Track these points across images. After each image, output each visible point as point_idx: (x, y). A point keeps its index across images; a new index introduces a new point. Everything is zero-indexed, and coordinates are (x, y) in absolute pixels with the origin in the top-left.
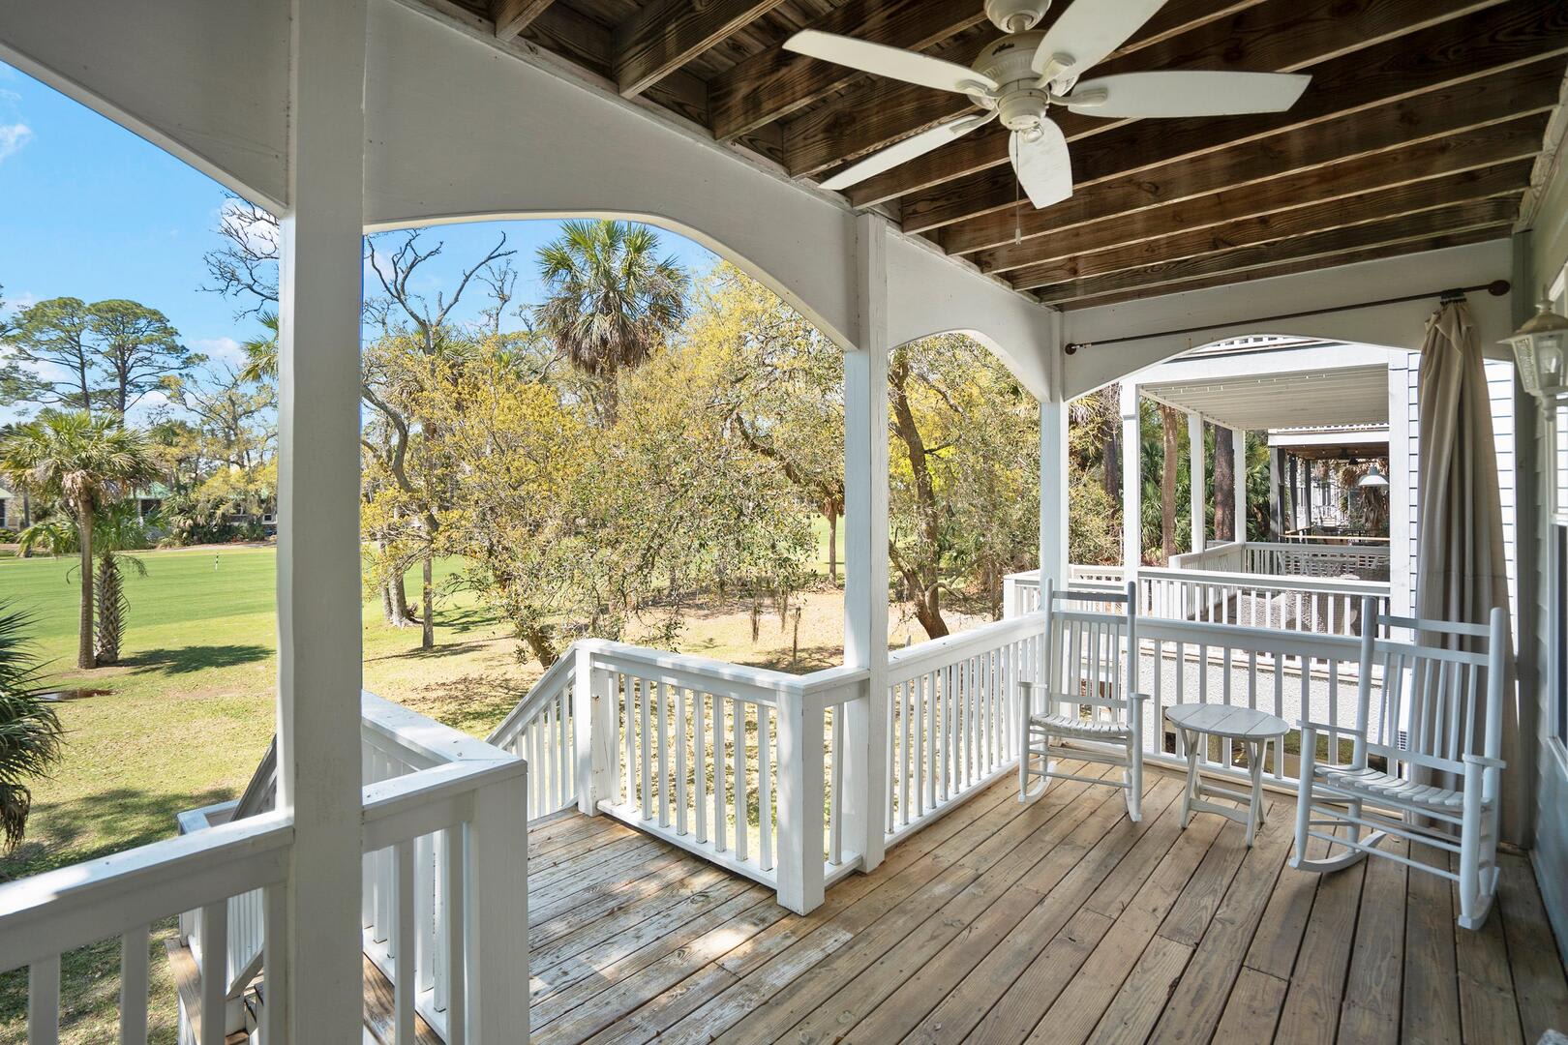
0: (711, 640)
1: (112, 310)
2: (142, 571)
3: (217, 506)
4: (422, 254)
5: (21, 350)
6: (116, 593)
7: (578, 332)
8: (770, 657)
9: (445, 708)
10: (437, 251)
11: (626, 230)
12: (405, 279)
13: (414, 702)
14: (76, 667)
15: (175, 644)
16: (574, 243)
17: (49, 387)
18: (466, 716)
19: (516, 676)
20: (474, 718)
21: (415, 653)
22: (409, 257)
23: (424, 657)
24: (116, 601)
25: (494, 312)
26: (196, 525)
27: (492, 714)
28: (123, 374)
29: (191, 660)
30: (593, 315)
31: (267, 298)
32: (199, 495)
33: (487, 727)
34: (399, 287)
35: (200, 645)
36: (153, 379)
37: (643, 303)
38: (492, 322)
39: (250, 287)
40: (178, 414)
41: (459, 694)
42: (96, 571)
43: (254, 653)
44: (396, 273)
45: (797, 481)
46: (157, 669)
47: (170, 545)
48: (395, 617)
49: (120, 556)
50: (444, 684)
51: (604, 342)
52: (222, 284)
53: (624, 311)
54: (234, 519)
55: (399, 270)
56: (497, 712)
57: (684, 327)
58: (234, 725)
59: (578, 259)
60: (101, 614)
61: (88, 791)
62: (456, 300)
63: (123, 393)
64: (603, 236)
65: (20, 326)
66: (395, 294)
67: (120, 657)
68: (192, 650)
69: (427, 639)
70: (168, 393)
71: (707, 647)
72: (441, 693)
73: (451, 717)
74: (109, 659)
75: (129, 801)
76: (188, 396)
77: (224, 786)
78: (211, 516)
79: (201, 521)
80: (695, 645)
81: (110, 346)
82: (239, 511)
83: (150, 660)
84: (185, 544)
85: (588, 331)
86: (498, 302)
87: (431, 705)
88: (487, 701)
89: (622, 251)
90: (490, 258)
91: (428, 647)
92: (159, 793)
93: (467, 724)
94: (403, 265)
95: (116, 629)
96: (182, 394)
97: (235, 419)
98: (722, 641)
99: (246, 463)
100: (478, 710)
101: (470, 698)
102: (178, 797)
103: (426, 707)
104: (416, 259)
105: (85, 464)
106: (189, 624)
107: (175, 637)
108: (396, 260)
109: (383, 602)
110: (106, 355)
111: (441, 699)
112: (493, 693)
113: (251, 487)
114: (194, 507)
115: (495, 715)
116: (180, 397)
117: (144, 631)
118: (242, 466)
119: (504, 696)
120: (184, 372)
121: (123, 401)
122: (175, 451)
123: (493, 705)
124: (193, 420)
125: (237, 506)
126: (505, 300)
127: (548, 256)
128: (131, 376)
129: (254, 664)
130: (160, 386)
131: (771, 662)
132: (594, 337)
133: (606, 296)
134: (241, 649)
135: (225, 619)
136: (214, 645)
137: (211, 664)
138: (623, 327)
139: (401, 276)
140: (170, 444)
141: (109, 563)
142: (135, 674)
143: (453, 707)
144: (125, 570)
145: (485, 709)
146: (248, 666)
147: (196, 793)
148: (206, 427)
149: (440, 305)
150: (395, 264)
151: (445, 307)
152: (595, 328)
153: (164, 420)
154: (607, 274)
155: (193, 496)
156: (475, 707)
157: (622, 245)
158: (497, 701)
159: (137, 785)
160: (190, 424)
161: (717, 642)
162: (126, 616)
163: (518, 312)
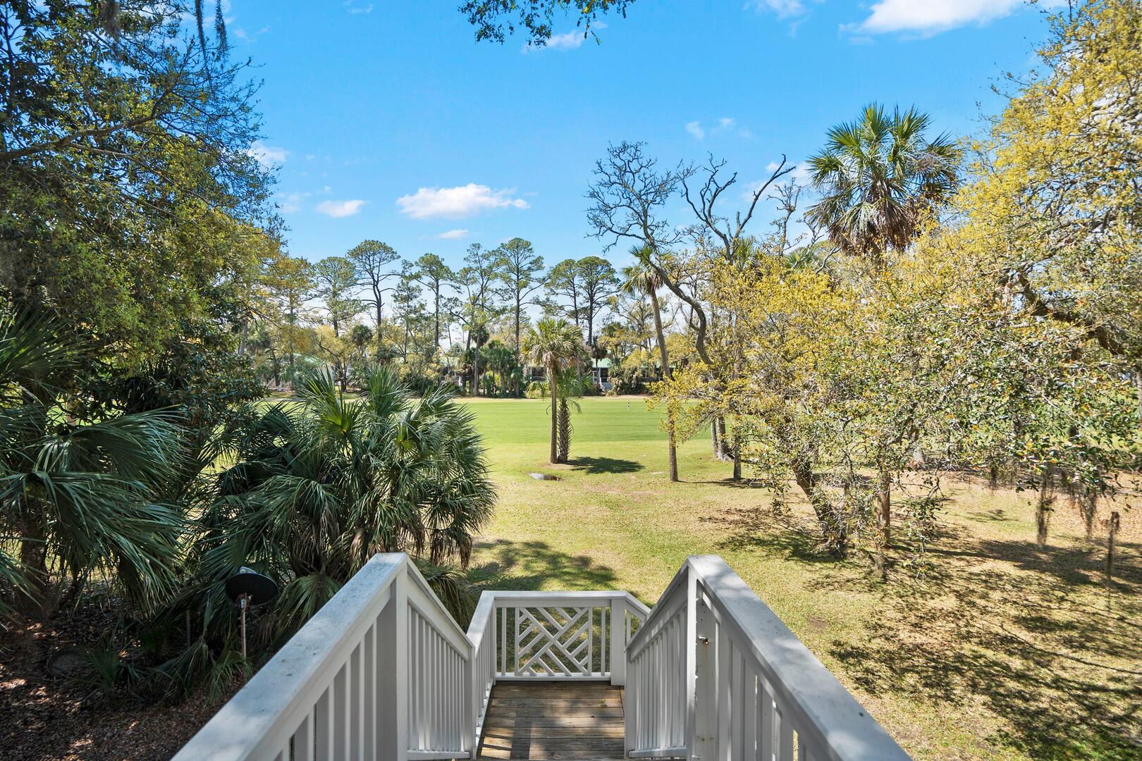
0: (1000, 512)
1: (586, 263)
2: (579, 410)
3: (633, 373)
4: (722, 185)
5: (552, 290)
6: (567, 421)
7: (846, 222)
8: (1078, 544)
9: (737, 530)
10: (732, 181)
11: (892, 120)
12: (710, 207)
13: (715, 520)
14: (549, 461)
15: (595, 455)
16: (840, 145)
17: (562, 308)
18: (752, 540)
19: (797, 514)
20: (756, 544)
21: (727, 483)
22: (713, 187)
23: (733, 486)
24: (567, 426)
25: (782, 222)
26: (624, 383)
27: (771, 543)
28: (591, 298)
29: (600, 466)
30: (859, 205)
31: (620, 234)
32: (625, 366)
33: (764, 554)
34: (707, 214)
35: (607, 457)
36: (605, 299)
37: (913, 186)
38: (782, 230)
39: (610, 229)
40: (617, 319)
41: (749, 521)
42: (558, 408)
43: (633, 467)
44: (704, 203)
45: (1117, 350)
46: (582, 469)
47: (611, 394)
48: (720, 454)
49: (570, 401)
50: (741, 511)
51: (871, 227)
52: (597, 230)
53: (893, 195)
54: (643, 380)
55: (706, 201)
56: (776, 542)
57: (959, 199)
58: (608, 514)
59: (847, 160)
60: (560, 434)
61: (528, 539)
62: (750, 216)
63: (591, 309)
64: (868, 131)
65: (550, 278)
66: (704, 218)
67: (569, 459)
68: (603, 459)
69: (737, 471)
70: (611, 306)
71: (994, 519)
72: (737, 517)
73: (739, 538)
74: (562, 460)
75: (543, 551)
76: (620, 307)
77: (588, 555)
78: (631, 378)
79: (626, 381)
80: (980, 514)
81: (587, 283)
82: (644, 376)
83: (582, 463)
84: (619, 394)
85: (855, 220)
86: (786, 213)
87: (727, 526)
88: (770, 531)
89: (890, 141)
90: (774, 178)
91: (736, 480)
92: (557, 550)
93: (750, 547)
94: (708, 196)
95: (567, 443)
96: (616, 307)
97: (643, 320)
98: (1014, 515)
99: (648, 346)
100: (761, 537)
101: (757, 526)
102: (564, 555)
103: (724, 527)
104: (717, 190)
105: (552, 348)
106: (605, 443)
107: (596, 451)
108: (703, 193)
109: (712, 442)
110: (585, 288)
111: (735, 523)
112: (776, 526)
113: (651, 360)
114: (623, 372)
115: (773, 545)
116: (616, 309)
117: (584, 445)
118: (646, 348)
119: (783, 529)
120: (619, 293)
121: (591, 313)
122: (614, 340)
123: (773, 536)
124: (623, 321)
125: (643, 372)
126: (791, 210)
127: (817, 162)
128: (595, 298)
129: (631, 474)
130: (608, 303)
131: (1080, 551)
132: (861, 225)
133: (874, 186)
134: (627, 463)
135: (624, 442)
136: (614, 458)
137: (608, 470)
138: (889, 210)
139: (708, 204)
140: (611, 336)
141: (564, 405)
142: (573, 470)
143: (743, 531)
144: (571, 409)
145: (766, 538)
146: (627, 475)
147: (573, 556)
148: (630, 325)
149: (738, 222)
150: (703, 197)
151: (742, 223)
152: (862, 217)
153: (610, 322)
154: (872, 163)
155: (622, 366)
156: (759, 534)
157: (890, 135)
158: (778, 533)
159: (549, 542)
160: (622, 324)
161: (1008, 515)
162: (571, 435)
163: (803, 219)
